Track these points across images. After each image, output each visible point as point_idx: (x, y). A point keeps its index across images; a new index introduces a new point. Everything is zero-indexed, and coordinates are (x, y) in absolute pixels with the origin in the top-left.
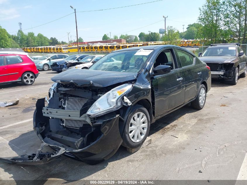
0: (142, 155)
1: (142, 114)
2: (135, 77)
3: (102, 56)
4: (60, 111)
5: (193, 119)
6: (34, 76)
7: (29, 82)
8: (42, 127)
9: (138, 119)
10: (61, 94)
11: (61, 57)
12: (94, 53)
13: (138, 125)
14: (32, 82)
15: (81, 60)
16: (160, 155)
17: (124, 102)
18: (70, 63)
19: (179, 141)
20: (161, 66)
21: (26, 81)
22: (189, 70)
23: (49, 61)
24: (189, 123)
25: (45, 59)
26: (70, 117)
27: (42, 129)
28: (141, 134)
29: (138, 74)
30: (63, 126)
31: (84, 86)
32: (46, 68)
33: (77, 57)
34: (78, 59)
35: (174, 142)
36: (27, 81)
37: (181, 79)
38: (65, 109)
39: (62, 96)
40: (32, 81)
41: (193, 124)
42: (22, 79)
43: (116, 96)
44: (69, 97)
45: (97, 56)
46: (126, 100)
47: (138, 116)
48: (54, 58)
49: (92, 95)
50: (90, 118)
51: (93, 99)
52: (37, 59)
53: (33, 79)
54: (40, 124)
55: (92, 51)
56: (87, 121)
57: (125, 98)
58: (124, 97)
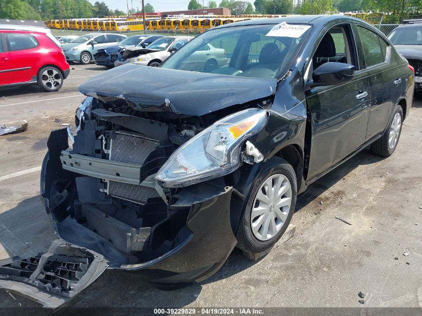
0: (276, 268)
1: (282, 177)
2: (272, 90)
3: (189, 38)
4: (98, 162)
5: (375, 180)
6: (61, 75)
7: (53, 86)
8: (60, 192)
9: (273, 189)
10: (100, 123)
11: (112, 39)
12: (172, 33)
13: (271, 204)
14: (57, 87)
15: (147, 45)
16: (318, 269)
17: (245, 154)
18: (129, 51)
19: (353, 234)
20: (330, 66)
21: (47, 84)
22: (379, 75)
23: (90, 46)
24: (368, 187)
25: (84, 41)
26: (118, 177)
27: (61, 197)
28: (277, 220)
29: (278, 83)
30: (106, 193)
31: (150, 110)
32: (86, 59)
33: (142, 40)
34: (143, 43)
35: (344, 235)
36: (49, 84)
37: (365, 94)
38: (108, 159)
39: (102, 128)
40: (57, 84)
41: (378, 191)
42: (38, 79)
43: (226, 138)
44: (117, 131)
45: (179, 39)
46: (252, 150)
47: (274, 182)
48: (101, 40)
49: (169, 132)
50: (163, 187)
51: (171, 143)
52: (69, 41)
53: (59, 81)
54: (58, 184)
55: (169, 29)
56: (156, 188)
57: (249, 144)
58: (246, 141)
